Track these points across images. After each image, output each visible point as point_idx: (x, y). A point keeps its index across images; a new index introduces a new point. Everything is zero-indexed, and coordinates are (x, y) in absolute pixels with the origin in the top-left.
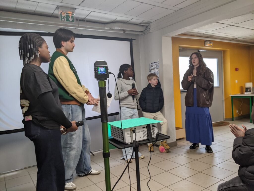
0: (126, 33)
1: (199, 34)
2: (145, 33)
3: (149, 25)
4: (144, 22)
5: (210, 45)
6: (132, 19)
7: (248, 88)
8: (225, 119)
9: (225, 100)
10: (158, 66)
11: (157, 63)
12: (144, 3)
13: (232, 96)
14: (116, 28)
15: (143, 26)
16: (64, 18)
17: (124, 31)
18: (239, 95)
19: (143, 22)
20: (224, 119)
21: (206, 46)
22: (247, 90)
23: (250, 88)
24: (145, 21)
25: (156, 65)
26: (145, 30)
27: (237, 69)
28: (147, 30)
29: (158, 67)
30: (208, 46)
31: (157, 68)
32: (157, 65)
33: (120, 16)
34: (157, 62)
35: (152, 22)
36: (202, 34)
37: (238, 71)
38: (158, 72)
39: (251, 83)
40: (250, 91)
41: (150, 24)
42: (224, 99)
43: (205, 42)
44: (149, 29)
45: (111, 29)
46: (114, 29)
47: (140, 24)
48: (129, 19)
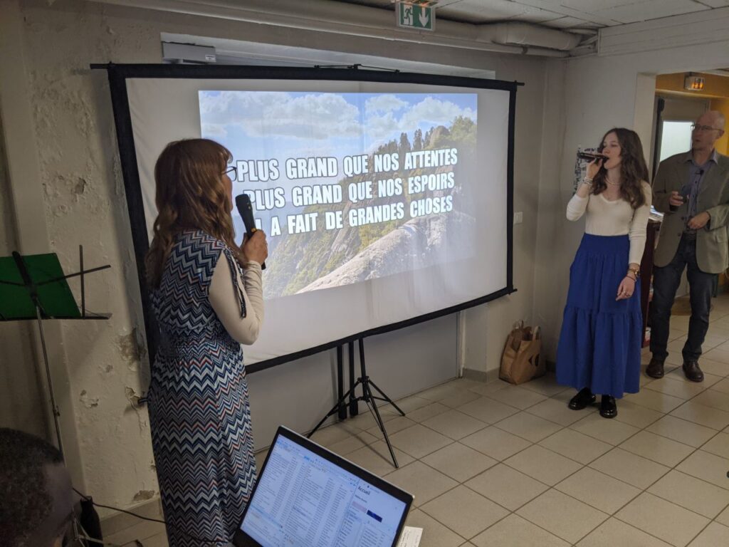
0: (528, 54)
2: (570, 56)
3: (595, 35)
4: (591, 24)
5: (699, 87)
6: (568, 16)
14: (511, 40)
15: (576, 34)
16: (408, 17)
17: (525, 48)
19: (584, 25)
21: (690, 89)
24: (594, 23)
26: (579, 45)
28: (583, 47)
30: (693, 89)
33: (541, 9)
35: (607, 26)
41: (600, 30)
43: (686, 79)
44: (591, 44)
45: (494, 42)
46: (505, 42)
47: (573, 28)
48: (558, 16)
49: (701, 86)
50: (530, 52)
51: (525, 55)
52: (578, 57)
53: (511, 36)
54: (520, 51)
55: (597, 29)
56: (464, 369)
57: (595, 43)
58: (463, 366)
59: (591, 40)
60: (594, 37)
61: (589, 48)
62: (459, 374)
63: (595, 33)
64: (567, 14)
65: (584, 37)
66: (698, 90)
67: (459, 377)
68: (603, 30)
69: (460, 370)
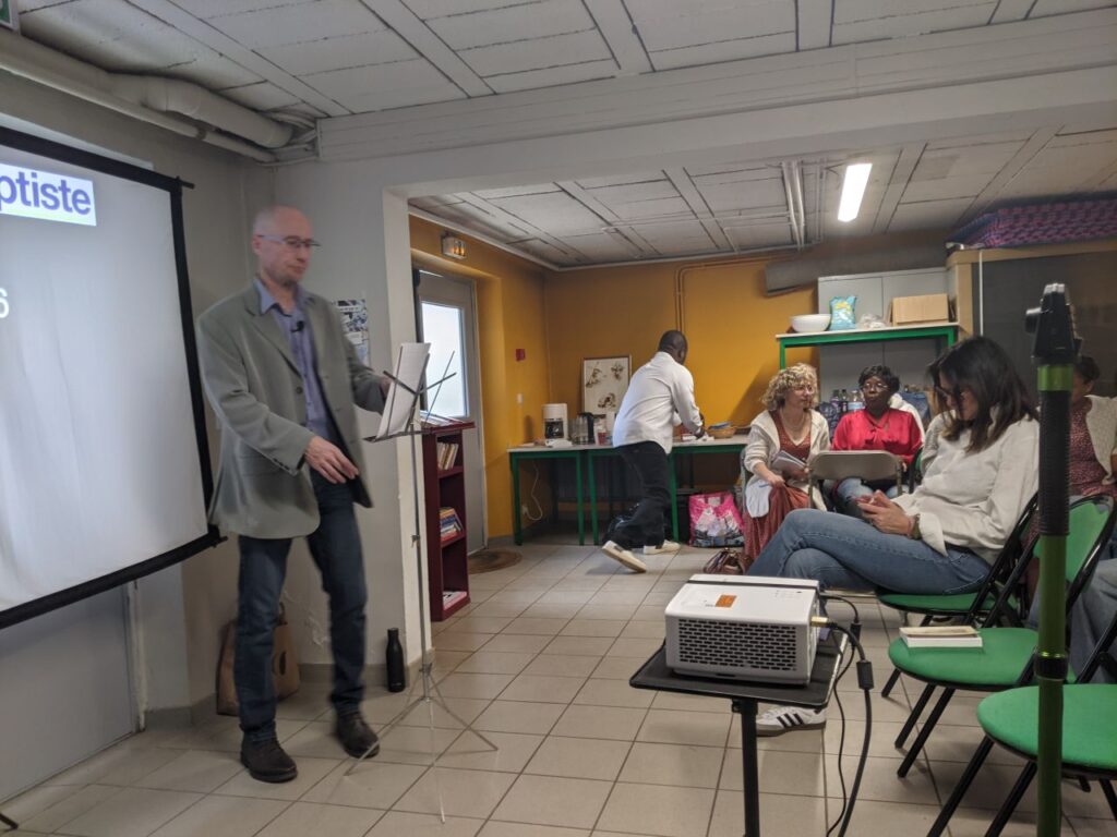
0: (206, 140)
1: (437, 204)
2: (277, 161)
3: (311, 129)
4: (304, 107)
5: (460, 254)
6: (266, 81)
7: (554, 423)
8: (490, 540)
9: (488, 467)
10: (363, 321)
11: (357, 306)
12: (393, 29)
13: (511, 454)
14: (173, 107)
15: (281, 123)
17: (202, 127)
18: (530, 448)
19: (295, 107)
20: (486, 544)
21: (449, 254)
22: (551, 430)
23: (559, 423)
24: (308, 104)
25: (350, 314)
26: (288, 144)
27: (520, 355)
28: (295, 147)
29: (359, 324)
30: (452, 258)
31: (357, 330)
32: (355, 315)
33: (221, 55)
34: (354, 303)
35: (329, 117)
36: (449, 205)
37: (522, 361)
38: (366, 346)
39: (565, 405)
40: (560, 435)
41: (319, 122)
42: (484, 464)
43: (443, 237)
44: (308, 143)
45: (145, 105)
46: (164, 108)
47: (276, 111)
48: (250, 78)
49: (463, 252)
50: (211, 139)
51: (201, 142)
52: (289, 163)
53: (174, 100)
54: (191, 132)
55: (315, 120)
56: (146, 713)
57: (313, 143)
58: (143, 707)
59: (309, 136)
60: (313, 132)
61: (306, 150)
62: (138, 725)
63: (312, 125)
64: (267, 77)
65: (296, 132)
66: (460, 257)
67: (139, 731)
68: (323, 121)
69: (138, 717)
